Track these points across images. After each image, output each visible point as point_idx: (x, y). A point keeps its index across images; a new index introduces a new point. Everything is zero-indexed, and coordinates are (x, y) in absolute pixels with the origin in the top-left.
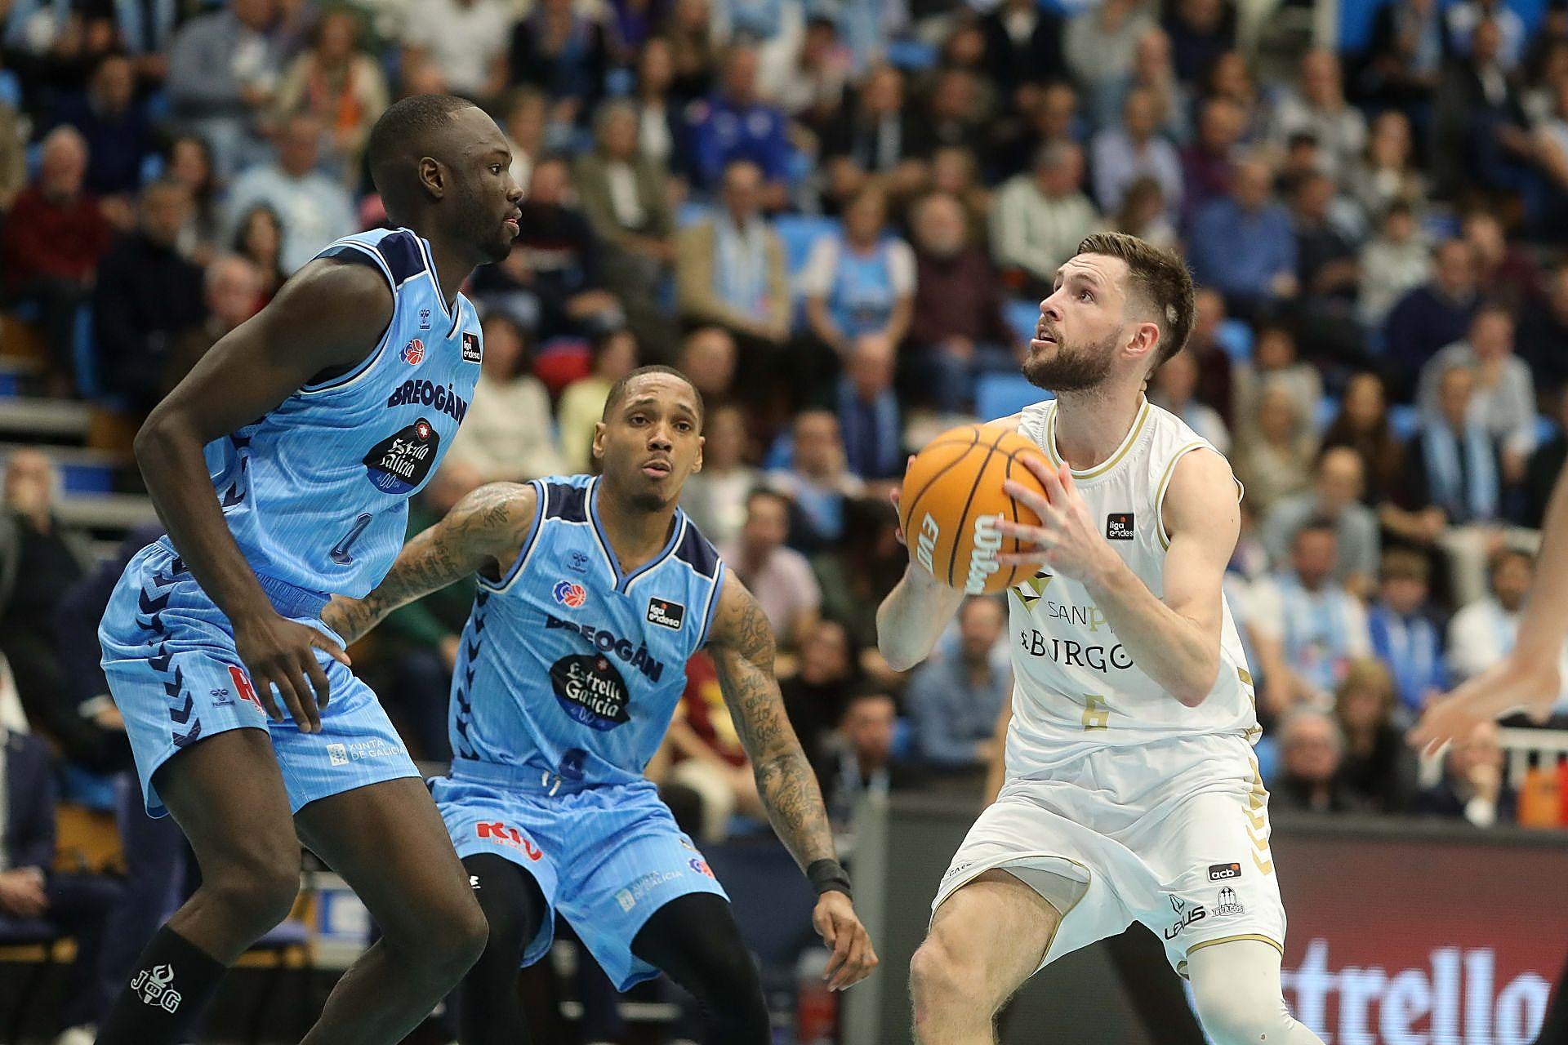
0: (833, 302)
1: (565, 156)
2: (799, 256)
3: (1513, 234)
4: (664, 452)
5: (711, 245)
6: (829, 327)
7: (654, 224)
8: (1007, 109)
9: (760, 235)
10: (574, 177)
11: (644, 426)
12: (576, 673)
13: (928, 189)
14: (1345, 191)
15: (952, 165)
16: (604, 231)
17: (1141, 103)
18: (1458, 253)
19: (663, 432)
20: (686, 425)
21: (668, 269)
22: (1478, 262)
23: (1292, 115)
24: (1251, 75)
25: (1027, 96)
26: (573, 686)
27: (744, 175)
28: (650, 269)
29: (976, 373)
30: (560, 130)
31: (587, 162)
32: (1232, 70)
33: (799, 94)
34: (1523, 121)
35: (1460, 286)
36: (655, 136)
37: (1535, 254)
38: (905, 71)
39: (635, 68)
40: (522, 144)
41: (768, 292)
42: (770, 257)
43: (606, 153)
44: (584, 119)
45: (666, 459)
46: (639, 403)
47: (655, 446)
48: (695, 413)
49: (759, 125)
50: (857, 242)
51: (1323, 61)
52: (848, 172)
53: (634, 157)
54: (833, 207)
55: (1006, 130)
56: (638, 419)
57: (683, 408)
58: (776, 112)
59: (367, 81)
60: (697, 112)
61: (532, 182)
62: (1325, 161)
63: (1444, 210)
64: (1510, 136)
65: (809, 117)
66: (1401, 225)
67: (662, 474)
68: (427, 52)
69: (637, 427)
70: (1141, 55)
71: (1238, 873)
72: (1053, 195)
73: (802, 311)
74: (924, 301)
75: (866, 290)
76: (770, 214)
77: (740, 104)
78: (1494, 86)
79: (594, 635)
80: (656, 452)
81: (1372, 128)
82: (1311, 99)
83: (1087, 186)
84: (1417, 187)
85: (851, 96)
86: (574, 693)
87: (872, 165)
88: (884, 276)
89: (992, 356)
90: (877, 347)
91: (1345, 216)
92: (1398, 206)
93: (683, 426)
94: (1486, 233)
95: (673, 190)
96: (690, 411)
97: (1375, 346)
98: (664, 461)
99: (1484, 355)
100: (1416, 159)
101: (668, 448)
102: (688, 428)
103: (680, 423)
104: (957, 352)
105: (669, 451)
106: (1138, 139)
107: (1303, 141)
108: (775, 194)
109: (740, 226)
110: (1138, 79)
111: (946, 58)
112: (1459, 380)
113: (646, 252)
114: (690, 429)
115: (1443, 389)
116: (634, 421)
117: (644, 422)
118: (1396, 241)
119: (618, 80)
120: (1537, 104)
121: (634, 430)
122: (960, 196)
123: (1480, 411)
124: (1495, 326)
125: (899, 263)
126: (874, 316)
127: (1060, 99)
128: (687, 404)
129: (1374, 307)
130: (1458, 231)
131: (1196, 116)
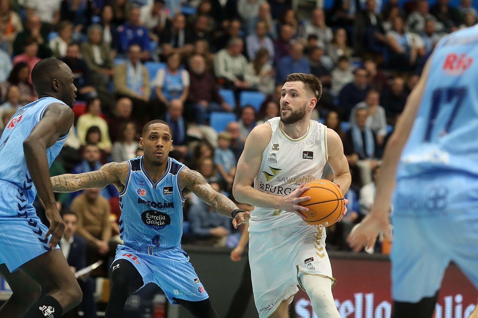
0: (164, 89)
1: (78, 43)
2: (153, 74)
3: (379, 67)
4: (161, 148)
5: (125, 71)
6: (162, 97)
7: (107, 64)
8: (219, 28)
9: (140, 67)
10: (81, 50)
11: (154, 140)
12: (148, 216)
13: (194, 53)
14: (326, 54)
15: (201, 45)
16: (91, 66)
17: (261, 25)
18: (362, 72)
19: (160, 142)
20: (167, 139)
21: (111, 78)
22: (369, 75)
23: (310, 29)
24: (296, 17)
25: (226, 24)
26: (148, 220)
27: (136, 49)
28: (106, 79)
29: (209, 111)
30: (77, 35)
31: (85, 44)
32: (290, 14)
33: (152, 23)
34: (383, 32)
35: (363, 83)
36: (108, 37)
37: (387, 73)
38: (186, 15)
39: (100, 15)
40: (64, 39)
41: (143, 86)
42: (144, 75)
43: (91, 42)
44: (84, 31)
45: (161, 150)
46: (153, 133)
47: (158, 146)
48: (170, 135)
49: (140, 33)
50: (171, 70)
51: (319, 12)
52: (168, 48)
53: (100, 43)
54: (164, 59)
55: (219, 34)
56: (153, 138)
57: (166, 134)
58: (145, 29)
59: (15, 19)
60: (120, 29)
61: (68, 51)
62: (320, 44)
63: (358, 60)
64: (379, 36)
65: (155, 30)
66: (344, 64)
67: (161, 155)
68: (35, 10)
69: (152, 140)
70: (261, 9)
71: (313, 260)
72: (234, 55)
73: (154, 91)
74: (192, 88)
75: (174, 85)
76: (143, 61)
77: (134, 27)
78: (373, 20)
79: (150, 203)
80: (158, 148)
81: (334, 33)
82: (315, 25)
83: (245, 52)
84: (349, 52)
85: (169, 23)
86: (149, 222)
87: (176, 46)
88: (181, 81)
89: (215, 106)
90: (178, 103)
91: (326, 61)
92: (343, 58)
93: (166, 139)
94: (371, 66)
95: (112, 54)
96: (168, 135)
97: (336, 102)
98: (161, 151)
99: (370, 105)
100: (349, 43)
101: (162, 147)
102: (168, 140)
103: (165, 138)
104: (203, 105)
105: (162, 148)
106: (261, 37)
107: (313, 37)
108: (145, 54)
109: (134, 65)
110: (261, 18)
111: (199, 11)
112: (363, 112)
113: (105, 73)
114: (169, 140)
115: (357, 115)
116: (151, 138)
117: (155, 138)
118: (343, 70)
119: (96, 19)
120: (387, 26)
121: (151, 141)
122: (203, 55)
123: (369, 123)
124: (374, 96)
125: (185, 76)
126: (177, 93)
127: (236, 24)
128: (167, 133)
129: (336, 90)
130: (363, 67)
131: (279, 30)
